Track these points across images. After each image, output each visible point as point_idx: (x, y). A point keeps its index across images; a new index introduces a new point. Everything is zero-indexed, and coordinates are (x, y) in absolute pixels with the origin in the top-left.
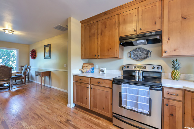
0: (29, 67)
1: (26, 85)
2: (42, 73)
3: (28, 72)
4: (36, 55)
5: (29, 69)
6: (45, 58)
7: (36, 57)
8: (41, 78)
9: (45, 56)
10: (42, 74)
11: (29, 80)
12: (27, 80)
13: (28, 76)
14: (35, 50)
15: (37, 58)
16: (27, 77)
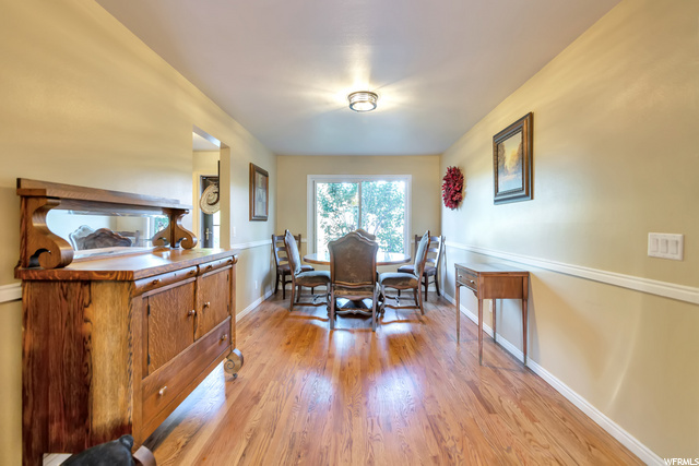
0: (439, 240)
1: (423, 318)
2: (482, 279)
3: (436, 261)
4: (460, 191)
5: (438, 251)
6: (501, 198)
7: (461, 199)
8: (480, 302)
9: (500, 190)
10: (484, 285)
11: (438, 292)
12: (431, 288)
13: (436, 276)
14: (458, 170)
15: (466, 202)
16: (431, 279)
